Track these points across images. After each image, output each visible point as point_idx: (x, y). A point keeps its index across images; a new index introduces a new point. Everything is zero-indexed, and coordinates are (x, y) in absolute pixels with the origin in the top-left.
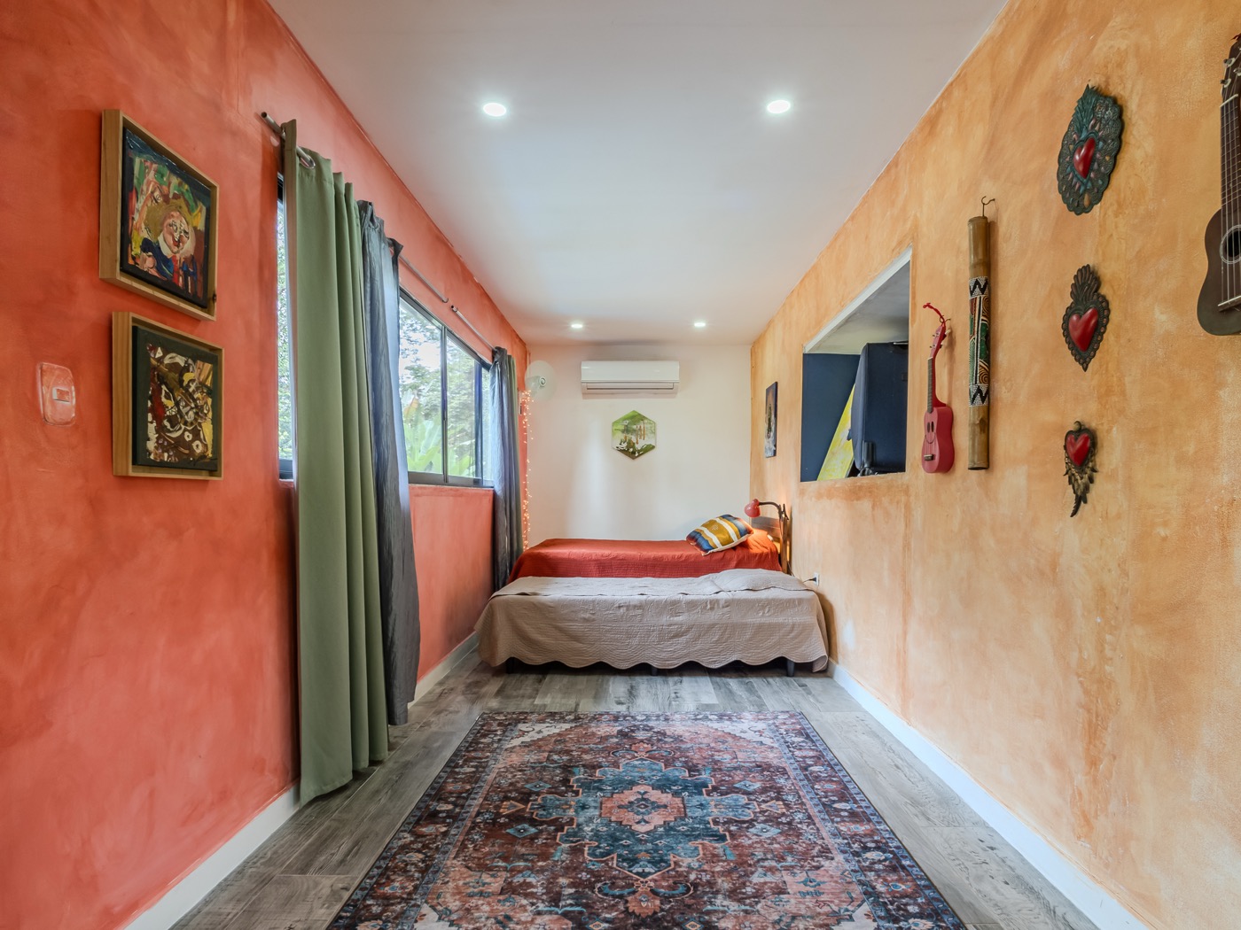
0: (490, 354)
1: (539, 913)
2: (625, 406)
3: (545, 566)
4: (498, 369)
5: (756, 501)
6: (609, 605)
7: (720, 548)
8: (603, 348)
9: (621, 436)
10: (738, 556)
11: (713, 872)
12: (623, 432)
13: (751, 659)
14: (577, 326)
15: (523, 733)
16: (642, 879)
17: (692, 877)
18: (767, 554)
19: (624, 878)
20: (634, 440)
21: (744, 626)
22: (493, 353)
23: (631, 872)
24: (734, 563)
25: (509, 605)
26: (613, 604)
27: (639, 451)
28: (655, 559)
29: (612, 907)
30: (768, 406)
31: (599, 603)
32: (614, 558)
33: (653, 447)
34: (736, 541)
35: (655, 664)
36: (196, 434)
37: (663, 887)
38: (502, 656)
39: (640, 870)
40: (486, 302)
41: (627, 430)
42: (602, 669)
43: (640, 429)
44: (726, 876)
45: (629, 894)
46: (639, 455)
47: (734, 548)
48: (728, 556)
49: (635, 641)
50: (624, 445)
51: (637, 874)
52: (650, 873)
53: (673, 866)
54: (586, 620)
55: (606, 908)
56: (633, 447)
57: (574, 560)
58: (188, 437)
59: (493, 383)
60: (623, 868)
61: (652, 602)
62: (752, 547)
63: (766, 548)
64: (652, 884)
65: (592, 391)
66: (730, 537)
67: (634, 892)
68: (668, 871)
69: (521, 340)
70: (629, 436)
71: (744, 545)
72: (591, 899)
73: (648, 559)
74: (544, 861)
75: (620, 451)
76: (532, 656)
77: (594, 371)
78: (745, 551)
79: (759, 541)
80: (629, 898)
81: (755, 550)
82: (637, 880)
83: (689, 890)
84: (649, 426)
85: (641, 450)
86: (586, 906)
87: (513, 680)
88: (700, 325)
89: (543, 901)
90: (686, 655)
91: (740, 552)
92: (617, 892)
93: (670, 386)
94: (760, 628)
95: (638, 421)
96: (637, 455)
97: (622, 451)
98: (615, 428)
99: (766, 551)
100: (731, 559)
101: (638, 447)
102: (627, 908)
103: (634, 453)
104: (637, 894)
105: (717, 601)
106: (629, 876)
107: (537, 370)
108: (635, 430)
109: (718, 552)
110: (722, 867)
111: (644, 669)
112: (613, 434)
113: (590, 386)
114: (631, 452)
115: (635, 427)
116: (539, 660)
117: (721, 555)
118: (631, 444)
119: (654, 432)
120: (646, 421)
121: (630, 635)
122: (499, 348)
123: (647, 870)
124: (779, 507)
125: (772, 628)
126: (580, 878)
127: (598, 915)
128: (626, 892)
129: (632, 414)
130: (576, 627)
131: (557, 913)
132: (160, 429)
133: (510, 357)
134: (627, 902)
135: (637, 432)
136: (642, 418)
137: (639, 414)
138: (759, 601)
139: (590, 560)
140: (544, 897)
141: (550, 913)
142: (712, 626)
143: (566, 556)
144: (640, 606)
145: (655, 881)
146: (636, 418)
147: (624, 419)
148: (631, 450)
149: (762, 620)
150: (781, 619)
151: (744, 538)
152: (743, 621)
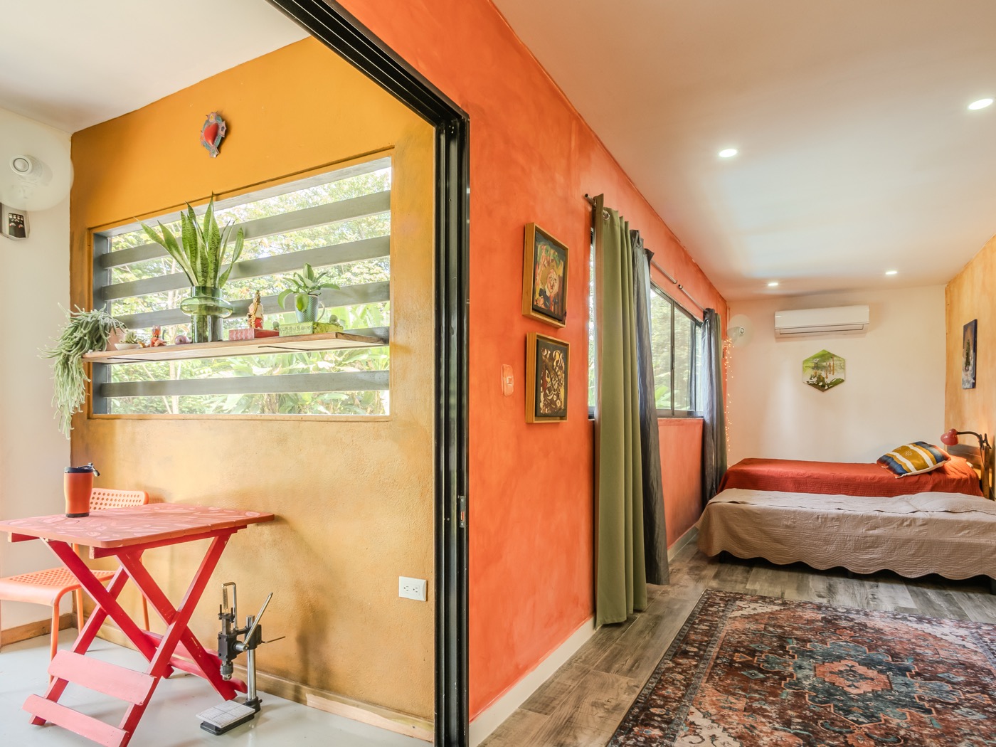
0: (702, 315)
1: (776, 729)
2: (815, 347)
3: (748, 479)
4: (707, 326)
5: (954, 431)
6: (808, 516)
7: (915, 471)
8: (793, 299)
9: (812, 372)
10: (934, 480)
11: (921, 734)
12: (813, 368)
13: (949, 574)
14: (773, 284)
15: (742, 608)
16: (857, 725)
17: (902, 733)
18: (966, 480)
19: (841, 721)
20: (823, 374)
21: (942, 544)
22: (705, 313)
23: (847, 718)
24: (930, 487)
25: (722, 510)
26: (812, 514)
27: (828, 385)
28: (848, 479)
29: (834, 738)
30: (966, 341)
31: (800, 513)
32: (809, 477)
33: (843, 381)
34: (931, 466)
35: (851, 569)
36: (558, 395)
37: (876, 734)
38: (716, 550)
39: (855, 719)
40: (700, 276)
41: (817, 367)
42: (801, 568)
43: (830, 366)
44: (934, 739)
45: (847, 732)
46: (829, 388)
47: (930, 473)
48: (923, 479)
49: (831, 548)
50: (815, 380)
51: (852, 720)
52: (863, 723)
53: (883, 722)
54: (787, 527)
55: (829, 737)
56: (823, 381)
57: (772, 477)
58: (555, 398)
59: (703, 336)
60: (840, 714)
61: (849, 516)
62: (950, 472)
63: (966, 474)
64: (866, 730)
65: (783, 335)
66: (925, 462)
67: (851, 732)
68: (879, 725)
69: (723, 299)
70: (819, 372)
71: (941, 470)
72: (816, 729)
73: (841, 479)
74: (774, 697)
75: (811, 384)
76: (740, 551)
77: (786, 320)
78: (941, 476)
79: (957, 467)
80: (848, 735)
81: (952, 475)
82: (853, 725)
83: (899, 741)
84: (838, 362)
85: (831, 383)
86: (812, 732)
87: (726, 569)
88: (891, 273)
89: (778, 723)
90: (882, 564)
91: (937, 477)
92: (837, 729)
93: (860, 327)
94: (959, 547)
95: (828, 359)
96: (826, 388)
97: (813, 385)
98: (805, 365)
99: (964, 476)
100: (926, 483)
101: (828, 381)
102: (847, 742)
103: (823, 386)
104: (854, 734)
105: (914, 520)
106: (845, 721)
107: (737, 322)
108: (824, 367)
109: (912, 475)
110: (929, 731)
111: (840, 572)
112: (804, 370)
113: (782, 331)
114: (821, 385)
115: (824, 364)
116: (747, 555)
117: (917, 478)
118: (820, 379)
119: (843, 368)
120: (835, 358)
121: (827, 542)
122: (708, 309)
123: (860, 720)
124: (980, 437)
125: (973, 548)
126: (805, 714)
127: (823, 741)
128: (844, 730)
129: (821, 353)
130: (778, 531)
131: (790, 732)
132: (545, 395)
133: (716, 314)
134: (846, 737)
135: (829, 369)
136: (832, 356)
137: (829, 353)
138: (958, 522)
139: (787, 478)
140: (778, 720)
141: (785, 731)
142: (909, 541)
143: (765, 474)
144: (838, 519)
145: (869, 729)
146: (826, 356)
147: (814, 358)
148: (821, 384)
149: (963, 540)
150: (983, 540)
151: (940, 464)
152: (941, 539)
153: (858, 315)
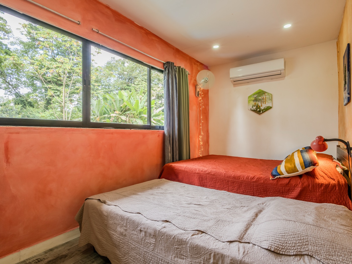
2: (254, 88)
3: (173, 173)
7: (286, 175)
9: (253, 103)
10: (303, 184)
12: (254, 101)
14: (216, 47)
18: (334, 186)
20: (260, 104)
22: (164, 64)
27: (262, 110)
28: (234, 177)
30: (345, 66)
33: (271, 107)
34: (301, 171)
41: (256, 100)
43: (263, 99)
46: (263, 112)
47: (300, 176)
48: (293, 182)
50: (255, 108)
56: (259, 108)
57: (187, 172)
62: (319, 177)
63: (334, 180)
65: (237, 82)
66: (295, 167)
69: (201, 64)
70: (257, 103)
71: (312, 175)
73: (229, 177)
75: (253, 111)
78: (310, 179)
79: (326, 172)
81: (321, 180)
84: (268, 96)
85: (264, 109)
91: (305, 180)
93: (279, 72)
95: (262, 95)
96: (261, 112)
97: (254, 111)
98: (249, 99)
99: (332, 182)
100: (296, 186)
101: (262, 108)
103: (260, 111)
108: (260, 99)
109: (285, 178)
112: (249, 102)
113: (235, 79)
114: (258, 111)
115: (260, 98)
117: (287, 181)
118: (258, 107)
119: (271, 99)
120: (266, 94)
122: (168, 62)
124: (347, 144)
129: (258, 91)
135: (263, 101)
136: (264, 93)
137: (263, 91)
146: (261, 93)
147: (254, 94)
148: (258, 110)
151: (309, 169)
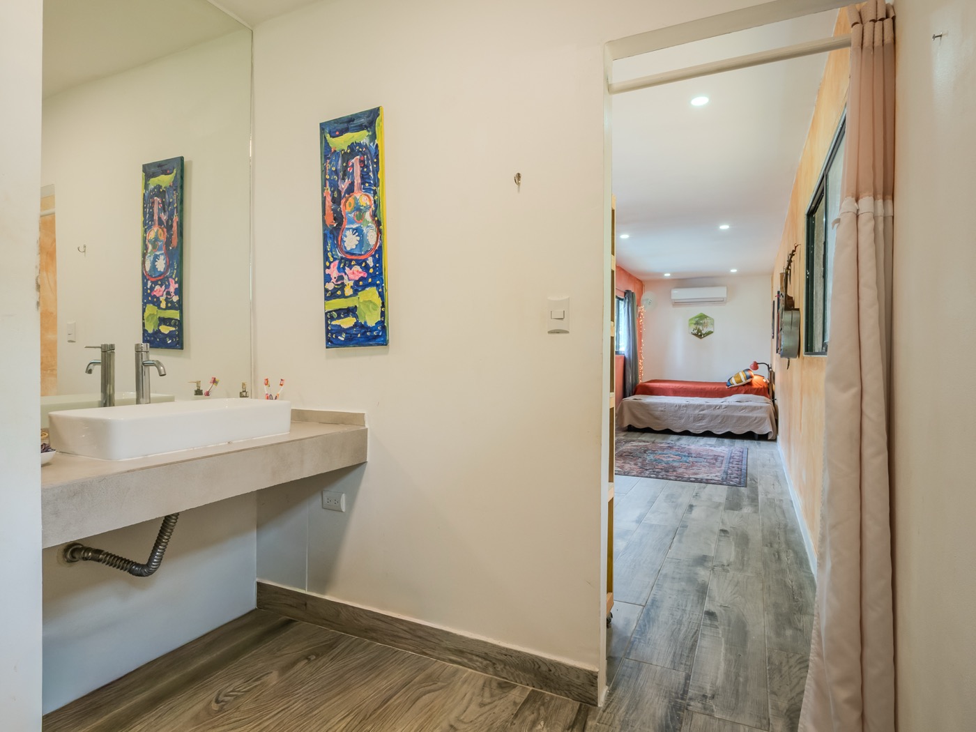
0: (623, 294)
2: (696, 311)
3: (648, 391)
4: (627, 300)
5: (755, 362)
6: (671, 405)
7: (736, 384)
8: (683, 282)
9: (694, 327)
10: (746, 389)
12: (695, 324)
13: (736, 431)
14: (667, 275)
20: (701, 328)
21: (733, 417)
22: (625, 293)
24: (743, 392)
25: (629, 403)
26: (673, 404)
28: (702, 389)
31: (668, 404)
33: (712, 332)
34: (744, 381)
35: (691, 431)
38: (626, 424)
40: (622, 272)
41: (697, 323)
42: (668, 432)
43: (705, 323)
46: (704, 337)
47: (744, 385)
48: (740, 388)
49: (683, 421)
50: (696, 331)
54: (662, 411)
56: (701, 332)
57: (661, 388)
59: (624, 306)
61: (691, 405)
63: (761, 385)
65: (677, 303)
66: (741, 380)
69: (639, 280)
70: (698, 326)
71: (750, 384)
73: (698, 389)
75: (693, 334)
76: (638, 424)
77: (678, 294)
78: (749, 387)
79: (758, 382)
81: (755, 386)
84: (709, 321)
85: (705, 334)
87: (630, 434)
88: (734, 271)
90: (706, 428)
91: (746, 386)
93: (722, 300)
94: (740, 418)
97: (695, 334)
100: (742, 390)
101: (704, 332)
103: (701, 335)
105: (721, 406)
107: (648, 296)
108: (701, 323)
109: (735, 386)
111: (686, 433)
112: (690, 324)
113: (676, 301)
114: (699, 335)
115: (702, 321)
116: (641, 426)
117: (737, 387)
118: (699, 331)
119: (713, 324)
120: (708, 318)
121: (680, 418)
122: (628, 291)
124: (768, 366)
125: (746, 418)
129: (700, 315)
130: (657, 413)
133: (633, 293)
135: (704, 325)
136: (706, 317)
137: (705, 315)
138: (741, 406)
139: (669, 389)
142: (718, 416)
143: (657, 386)
144: (686, 406)
146: (703, 317)
147: (696, 317)
149: (742, 415)
150: (750, 415)
151: (749, 380)
152: (733, 414)
153: (720, 292)
